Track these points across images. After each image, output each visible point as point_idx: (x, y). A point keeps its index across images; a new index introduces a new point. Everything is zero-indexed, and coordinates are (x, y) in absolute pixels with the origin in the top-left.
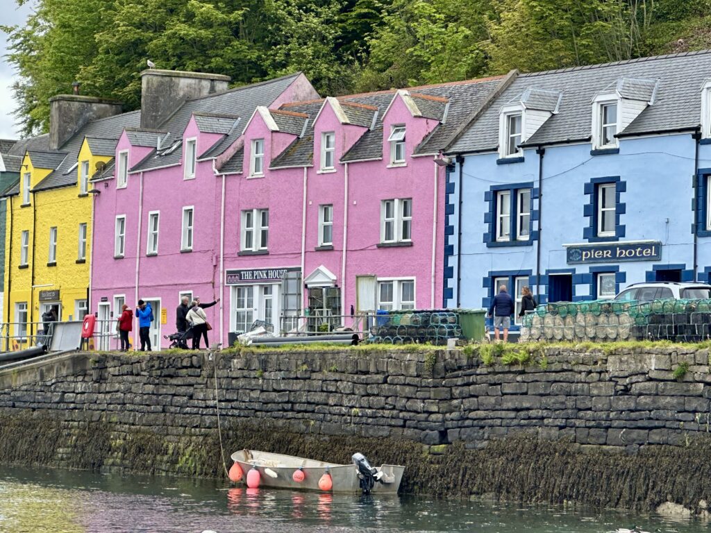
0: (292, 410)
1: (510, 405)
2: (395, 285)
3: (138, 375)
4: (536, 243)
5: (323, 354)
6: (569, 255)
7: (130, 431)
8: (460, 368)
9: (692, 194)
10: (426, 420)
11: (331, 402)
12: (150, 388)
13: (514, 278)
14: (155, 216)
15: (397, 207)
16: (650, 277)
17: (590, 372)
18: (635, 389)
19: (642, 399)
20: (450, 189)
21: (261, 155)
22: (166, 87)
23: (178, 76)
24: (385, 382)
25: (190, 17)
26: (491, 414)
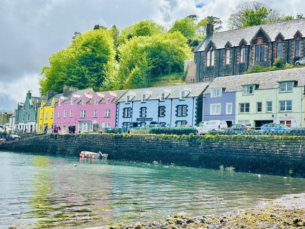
0: (90, 144)
1: (128, 144)
2: (107, 124)
3: (63, 138)
4: (131, 117)
5: (96, 135)
6: (137, 120)
7: (61, 147)
8: (120, 138)
9: (158, 110)
10: (113, 146)
11: (97, 143)
12: (65, 140)
13: (127, 123)
14: (66, 111)
15: (108, 111)
16: (150, 123)
17: (142, 139)
18: (150, 142)
19: (151, 144)
20: (117, 108)
21: (84, 101)
22: (68, 90)
23: (70, 88)
24: (106, 140)
25: (72, 78)
26: (125, 145)
